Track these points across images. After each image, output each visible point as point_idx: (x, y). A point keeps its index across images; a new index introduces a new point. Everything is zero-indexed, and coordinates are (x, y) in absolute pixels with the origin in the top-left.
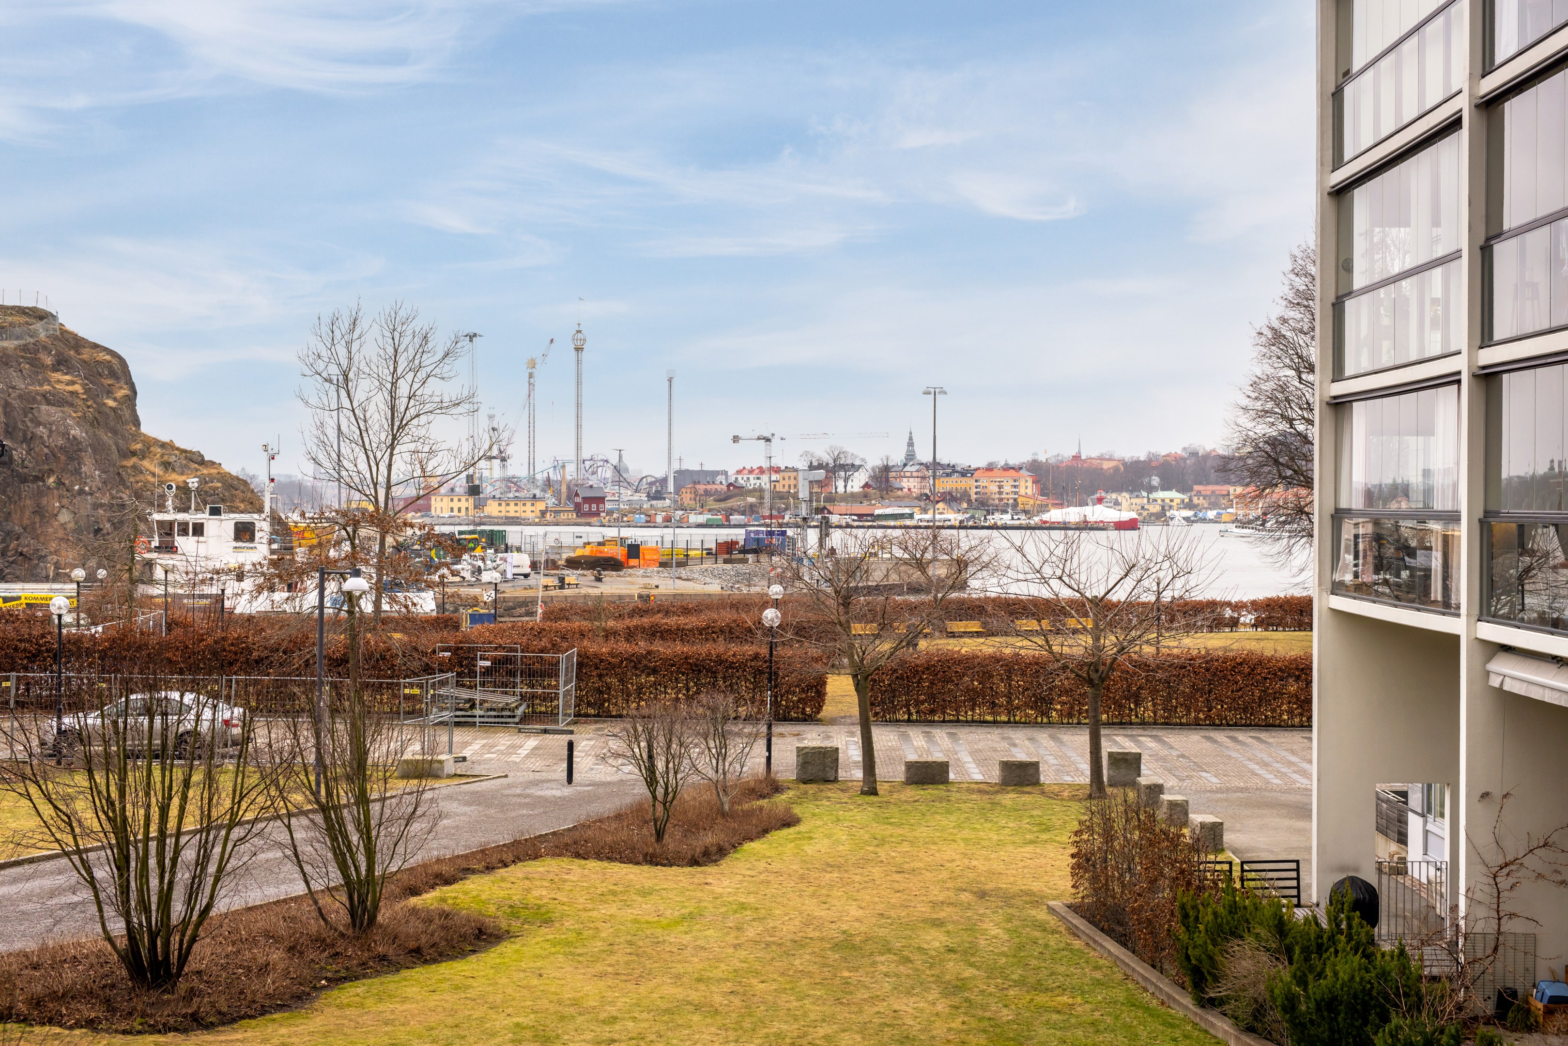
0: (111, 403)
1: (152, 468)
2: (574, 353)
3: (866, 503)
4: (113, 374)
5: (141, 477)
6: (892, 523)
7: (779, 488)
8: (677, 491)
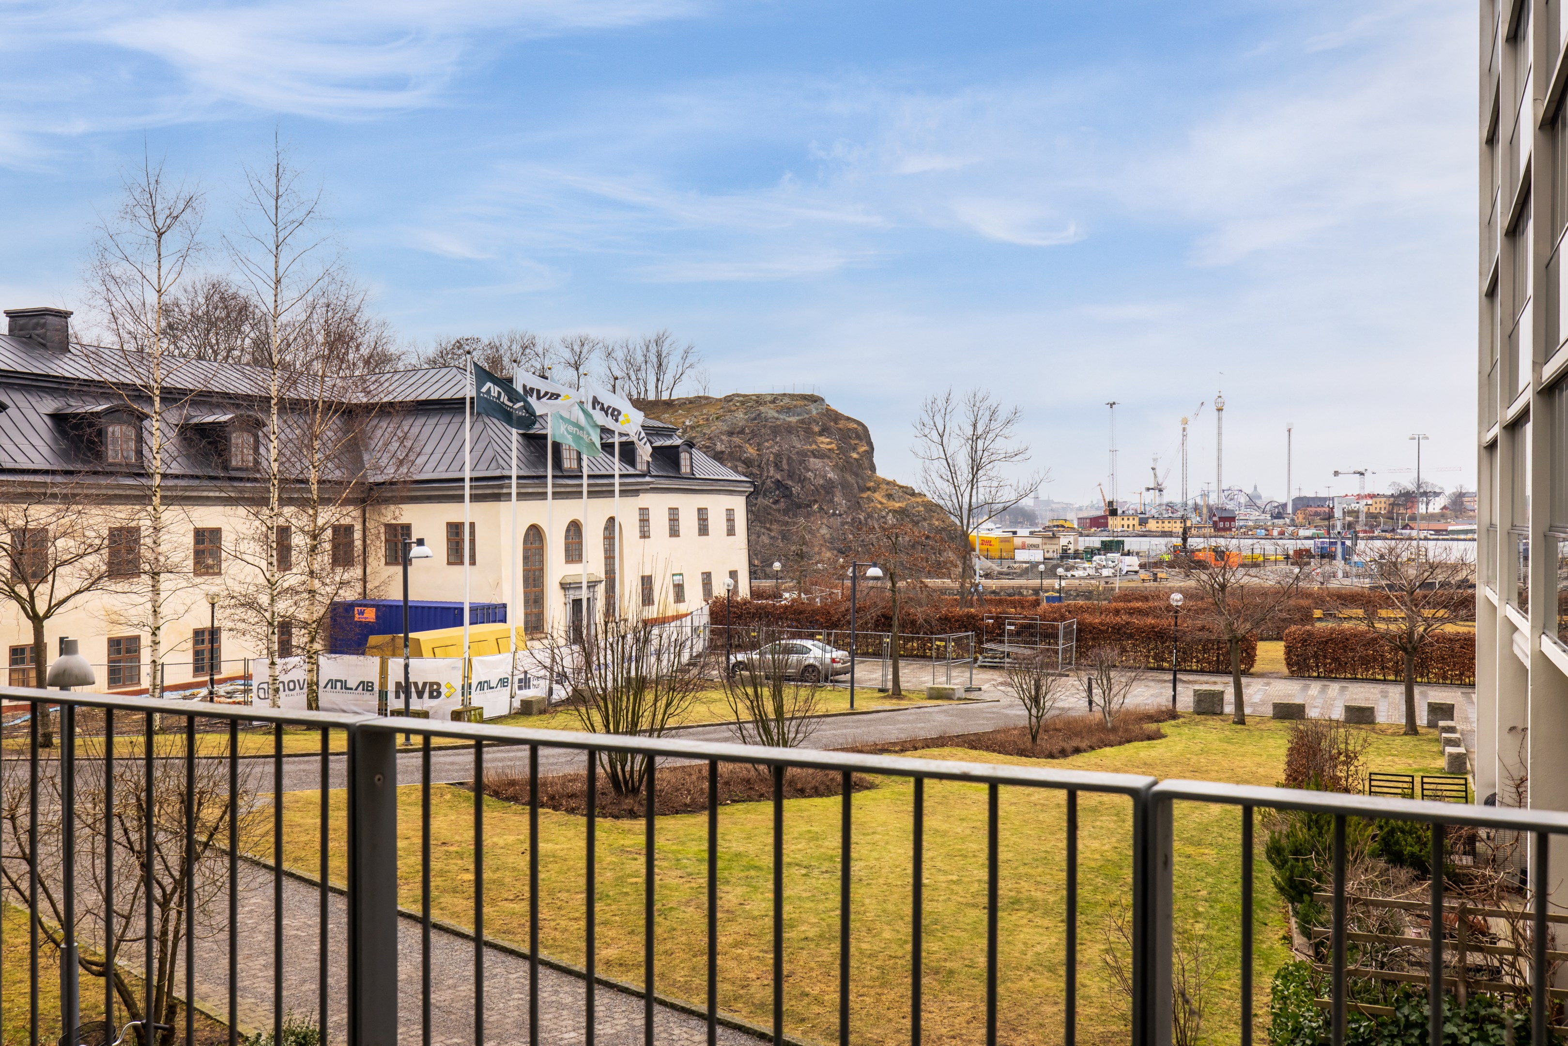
0: (855, 455)
1: (880, 499)
2: (1216, 413)
3: (1443, 521)
4: (858, 437)
5: (872, 504)
6: (1462, 537)
7: (1372, 510)
8: (1294, 513)
